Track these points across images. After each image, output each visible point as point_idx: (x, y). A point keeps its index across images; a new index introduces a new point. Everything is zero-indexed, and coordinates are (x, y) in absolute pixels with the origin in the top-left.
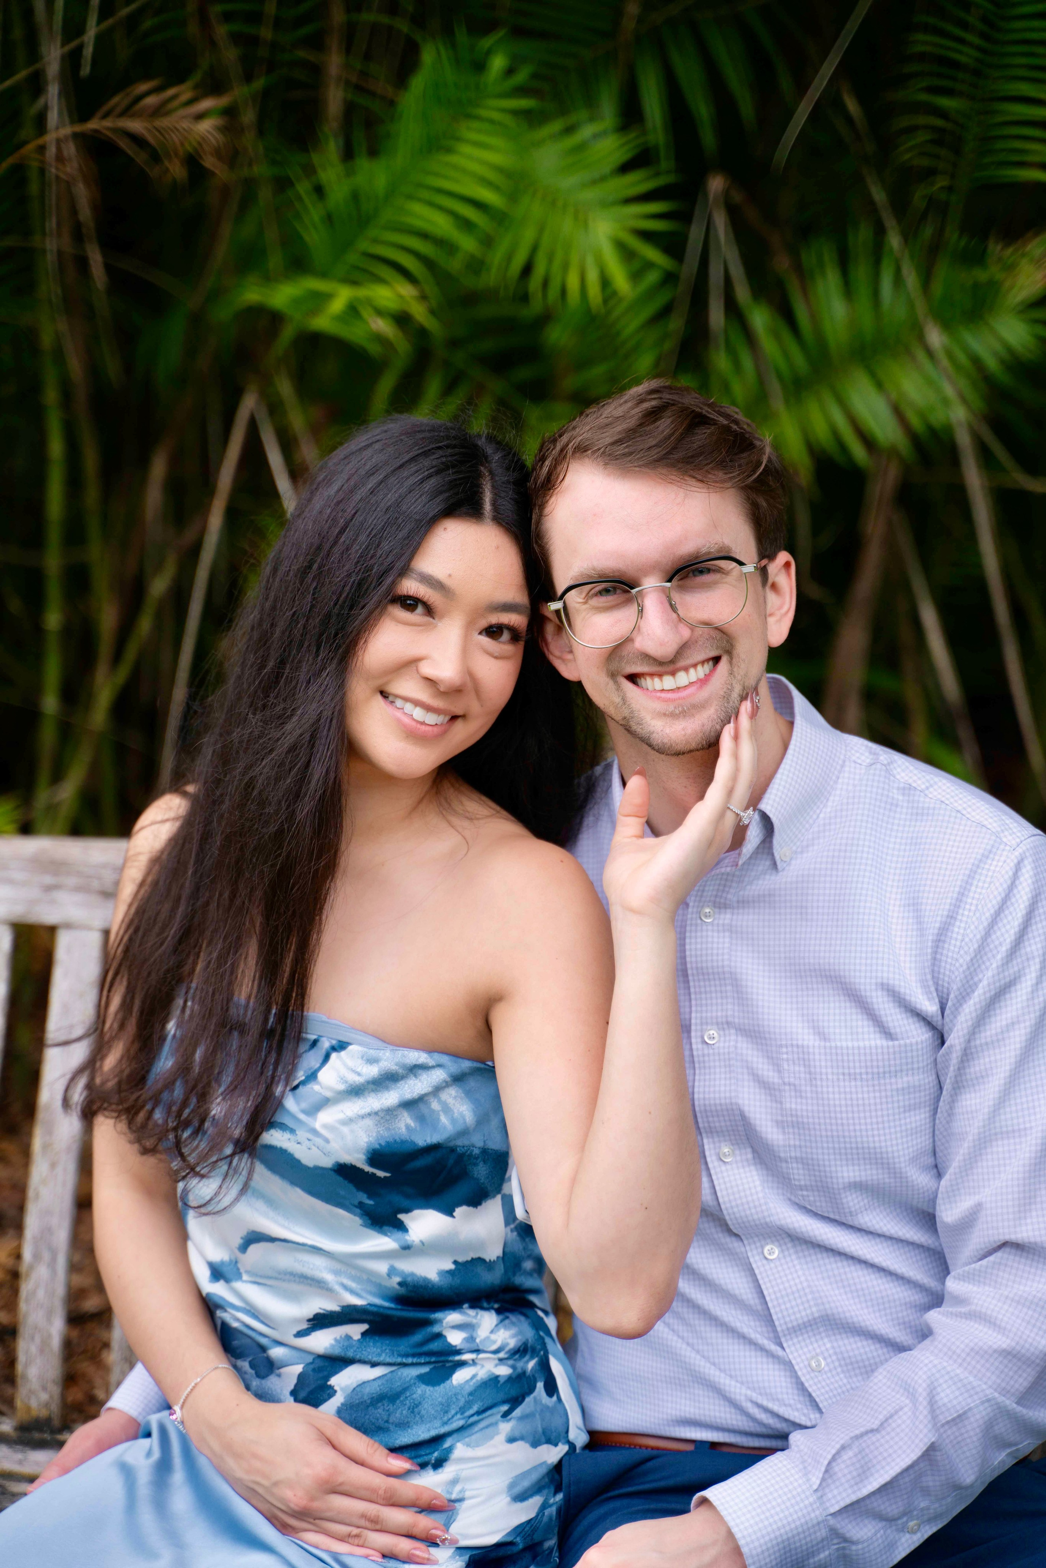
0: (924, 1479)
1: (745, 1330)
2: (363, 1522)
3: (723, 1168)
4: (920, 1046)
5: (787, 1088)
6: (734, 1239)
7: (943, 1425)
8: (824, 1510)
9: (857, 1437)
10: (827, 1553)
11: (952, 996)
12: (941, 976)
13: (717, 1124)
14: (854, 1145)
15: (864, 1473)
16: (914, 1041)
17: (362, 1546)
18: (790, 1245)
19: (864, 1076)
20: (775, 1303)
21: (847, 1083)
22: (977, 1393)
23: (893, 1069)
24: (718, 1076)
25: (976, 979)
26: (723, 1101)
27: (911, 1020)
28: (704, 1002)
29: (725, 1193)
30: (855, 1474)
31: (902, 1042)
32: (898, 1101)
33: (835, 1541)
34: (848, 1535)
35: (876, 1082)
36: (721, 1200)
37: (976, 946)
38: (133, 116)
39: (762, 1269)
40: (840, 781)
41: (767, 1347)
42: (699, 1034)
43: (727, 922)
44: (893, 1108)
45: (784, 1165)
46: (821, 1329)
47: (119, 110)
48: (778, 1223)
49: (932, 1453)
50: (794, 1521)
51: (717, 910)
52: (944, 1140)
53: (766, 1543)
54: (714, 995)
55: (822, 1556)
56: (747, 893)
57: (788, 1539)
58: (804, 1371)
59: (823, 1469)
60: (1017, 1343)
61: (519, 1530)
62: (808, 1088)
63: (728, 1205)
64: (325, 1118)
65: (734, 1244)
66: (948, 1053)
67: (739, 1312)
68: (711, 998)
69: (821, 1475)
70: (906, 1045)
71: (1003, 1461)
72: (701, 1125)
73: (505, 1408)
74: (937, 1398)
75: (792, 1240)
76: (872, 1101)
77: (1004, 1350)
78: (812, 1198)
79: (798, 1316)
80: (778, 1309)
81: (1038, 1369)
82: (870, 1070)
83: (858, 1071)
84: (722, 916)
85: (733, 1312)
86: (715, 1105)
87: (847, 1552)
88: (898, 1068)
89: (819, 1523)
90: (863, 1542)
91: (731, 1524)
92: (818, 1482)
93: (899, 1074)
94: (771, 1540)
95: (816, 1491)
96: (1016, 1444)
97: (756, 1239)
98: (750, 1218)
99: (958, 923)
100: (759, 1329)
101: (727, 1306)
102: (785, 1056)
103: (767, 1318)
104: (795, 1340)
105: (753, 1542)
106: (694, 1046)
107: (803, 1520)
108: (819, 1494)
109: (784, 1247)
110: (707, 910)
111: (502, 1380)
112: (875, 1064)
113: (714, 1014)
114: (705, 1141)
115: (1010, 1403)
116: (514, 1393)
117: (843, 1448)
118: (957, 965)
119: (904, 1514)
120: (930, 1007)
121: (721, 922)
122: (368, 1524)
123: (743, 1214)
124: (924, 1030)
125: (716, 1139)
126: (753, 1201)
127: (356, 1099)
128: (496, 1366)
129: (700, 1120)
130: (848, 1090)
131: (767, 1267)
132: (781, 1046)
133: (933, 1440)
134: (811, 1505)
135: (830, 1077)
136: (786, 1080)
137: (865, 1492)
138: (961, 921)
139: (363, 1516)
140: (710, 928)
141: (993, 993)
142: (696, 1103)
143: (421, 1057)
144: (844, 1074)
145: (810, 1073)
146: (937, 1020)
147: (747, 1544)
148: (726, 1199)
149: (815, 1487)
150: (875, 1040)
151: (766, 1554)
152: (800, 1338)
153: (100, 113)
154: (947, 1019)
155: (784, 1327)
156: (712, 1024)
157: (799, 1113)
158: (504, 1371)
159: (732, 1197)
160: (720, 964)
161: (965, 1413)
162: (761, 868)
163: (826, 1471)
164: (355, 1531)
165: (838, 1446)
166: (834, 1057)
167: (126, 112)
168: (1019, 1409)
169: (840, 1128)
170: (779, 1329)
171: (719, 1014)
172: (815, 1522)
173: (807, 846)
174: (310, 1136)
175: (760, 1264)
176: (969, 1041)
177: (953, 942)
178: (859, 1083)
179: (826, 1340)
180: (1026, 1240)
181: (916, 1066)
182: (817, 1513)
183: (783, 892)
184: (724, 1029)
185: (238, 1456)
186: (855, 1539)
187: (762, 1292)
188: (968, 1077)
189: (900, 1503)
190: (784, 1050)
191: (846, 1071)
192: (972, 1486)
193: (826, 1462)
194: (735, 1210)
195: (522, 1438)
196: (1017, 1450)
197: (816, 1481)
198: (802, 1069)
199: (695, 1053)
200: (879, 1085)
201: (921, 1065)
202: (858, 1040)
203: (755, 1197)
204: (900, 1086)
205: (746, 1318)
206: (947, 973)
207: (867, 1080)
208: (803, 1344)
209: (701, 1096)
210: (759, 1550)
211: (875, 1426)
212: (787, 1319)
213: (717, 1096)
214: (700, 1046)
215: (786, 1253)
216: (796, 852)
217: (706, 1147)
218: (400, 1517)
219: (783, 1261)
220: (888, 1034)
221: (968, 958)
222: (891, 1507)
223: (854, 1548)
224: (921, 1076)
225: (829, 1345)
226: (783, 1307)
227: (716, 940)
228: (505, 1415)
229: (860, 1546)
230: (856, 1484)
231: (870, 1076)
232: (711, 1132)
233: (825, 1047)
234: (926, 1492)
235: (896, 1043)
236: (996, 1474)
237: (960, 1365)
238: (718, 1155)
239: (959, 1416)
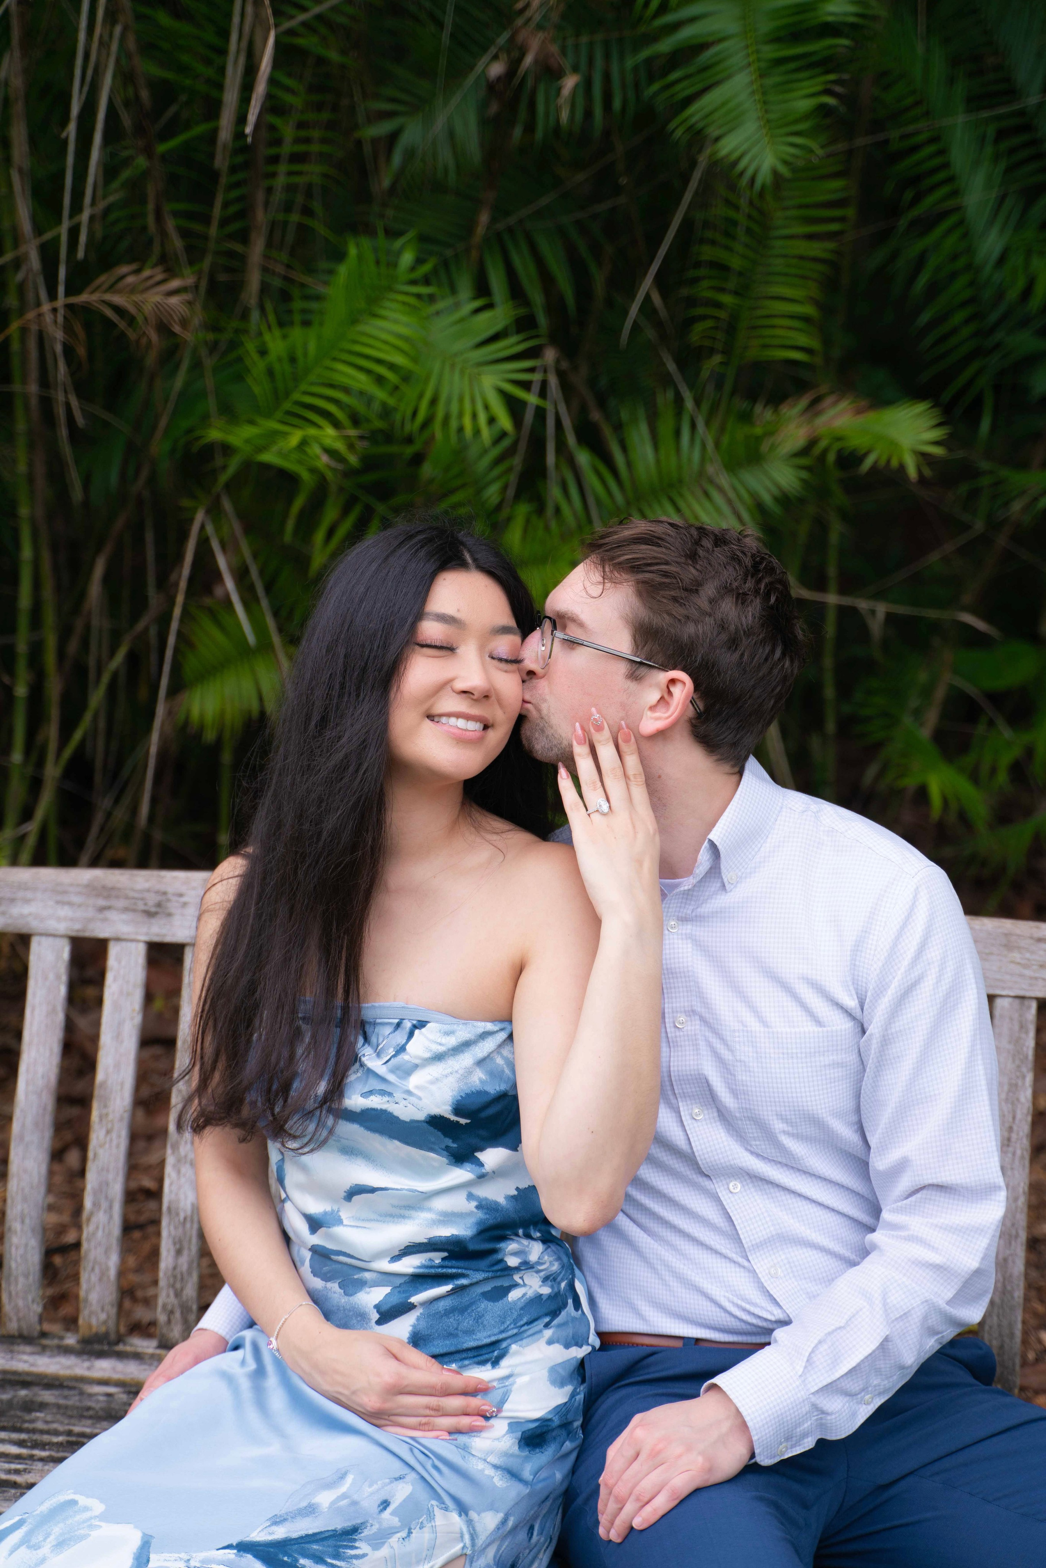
0: (877, 1363)
1: (718, 1247)
2: (428, 1412)
3: (695, 1125)
4: (843, 1033)
5: (739, 1064)
6: (705, 1179)
7: (893, 1322)
8: (807, 1390)
9: (830, 1334)
10: (809, 1423)
11: (869, 994)
12: (860, 978)
13: (689, 1090)
14: (792, 1108)
15: (835, 1362)
16: (839, 1028)
17: (432, 1430)
18: (749, 1181)
19: (799, 1055)
20: (742, 1226)
21: (786, 1061)
22: (918, 1296)
23: (822, 1049)
24: (688, 1053)
25: (887, 980)
26: (692, 1073)
27: (836, 1012)
28: (674, 995)
29: (697, 1143)
30: (829, 1362)
31: (829, 1029)
32: (826, 1074)
33: (815, 1413)
34: (825, 1408)
35: (808, 1060)
36: (695, 1149)
37: (886, 954)
38: (119, 292)
39: (729, 1201)
40: (778, 822)
41: (736, 1259)
42: (671, 1020)
43: (688, 931)
44: (822, 1080)
45: (740, 1122)
46: (778, 1244)
47: (106, 285)
48: (740, 1165)
49: (885, 1343)
50: (785, 1400)
51: (680, 923)
52: (867, 1106)
53: (765, 1418)
54: (681, 989)
55: (806, 1425)
56: (702, 910)
57: (782, 1414)
58: (766, 1278)
59: (805, 1359)
60: (948, 1260)
61: (558, 1409)
62: (755, 1065)
63: (701, 1153)
64: (415, 1081)
65: (706, 1183)
66: (870, 1040)
67: (712, 1233)
68: (679, 992)
69: (804, 1364)
70: (832, 1031)
71: (932, 1346)
72: (676, 1092)
73: (547, 1319)
74: (888, 1301)
75: (751, 1178)
76: (805, 1075)
77: (938, 1265)
78: (763, 1147)
79: (760, 1234)
80: (744, 1230)
81: (963, 1279)
82: (803, 1050)
83: (794, 1051)
84: (684, 927)
85: (708, 1233)
86: (687, 1075)
87: (824, 1421)
88: (826, 1049)
89: (804, 1401)
90: (836, 1413)
91: (738, 1405)
92: (802, 1370)
93: (826, 1054)
94: (769, 1416)
95: (800, 1376)
96: (942, 1333)
97: (722, 1178)
98: (718, 1162)
99: (871, 937)
100: (728, 1246)
101: (702, 1229)
102: (737, 1039)
103: (735, 1237)
104: (758, 1254)
105: (756, 1417)
106: (668, 1030)
107: (792, 1399)
108: (803, 1378)
109: (744, 1183)
110: (673, 923)
111: (544, 1298)
112: (808, 1045)
113: (682, 1004)
114: (680, 1104)
115: (942, 1304)
116: (553, 1307)
117: (820, 1342)
118: (872, 969)
119: (863, 1390)
120: (851, 1003)
121: (684, 932)
122: (432, 1413)
123: (712, 1159)
124: (846, 1019)
125: (689, 1102)
126: (720, 1148)
127: (438, 1063)
128: (540, 1287)
129: (675, 1087)
130: (786, 1066)
131: (733, 1199)
132: (734, 1031)
133: (888, 1333)
134: (798, 1387)
135: (772, 1055)
136: (738, 1058)
137: (838, 1375)
138: (874, 935)
139: (428, 1407)
140: (675, 936)
141: (903, 991)
142: (672, 1074)
143: (490, 1026)
144: (783, 1054)
145: (757, 1053)
146: (857, 1012)
147: (752, 1420)
148: (699, 1148)
149: (800, 1373)
150: (810, 1028)
151: (766, 1427)
152: (762, 1252)
153: (89, 289)
154: (865, 1012)
155: (750, 1244)
156: (681, 1012)
157: (749, 1084)
158: (546, 1291)
159: (703, 1146)
160: (685, 965)
161: (909, 1311)
162: (713, 889)
163: (808, 1361)
164: (424, 1420)
165: (816, 1342)
166: (776, 1040)
167: (111, 288)
168: (948, 1308)
169: (781, 1095)
170: (746, 1246)
171: (686, 1004)
172: (801, 1400)
173: (750, 873)
174: (406, 1096)
175: (726, 1197)
176: (886, 1030)
177: (868, 951)
178: (795, 1061)
179: (781, 1253)
180: (950, 1182)
181: (839, 1048)
182: (803, 1393)
183: (732, 910)
184: (690, 1016)
185: (323, 1373)
186: (830, 1411)
187: (730, 1217)
188: (887, 1057)
189: (861, 1383)
190: (737, 1034)
191: (785, 1051)
192: (911, 1366)
193: (807, 1354)
194: (706, 1156)
195: (558, 1342)
196: (943, 1337)
197: (800, 1370)
198: (751, 1049)
199: (669, 1035)
200: (811, 1062)
201: (844, 1047)
202: (794, 1027)
203: (722, 1145)
204: (827, 1063)
205: (717, 1237)
206: (865, 975)
207: (801, 1058)
208: (764, 1257)
209: (676, 1069)
210: (761, 1424)
211: (842, 1325)
212: (752, 1238)
213: (688, 1068)
214: (673, 1029)
215: (746, 1187)
216: (741, 877)
217: (681, 1109)
218: (456, 1402)
219: (744, 1194)
220: (819, 1022)
221: (880, 964)
222: (853, 1386)
223: (829, 1418)
224: (844, 1056)
225: (783, 1257)
226: (748, 1229)
227: (680, 946)
228: (547, 1326)
229: (833, 1417)
230: (831, 1369)
231: (804, 1055)
232: (685, 1097)
233: (769, 1033)
234: (878, 1371)
235: (825, 1029)
236: (927, 1356)
237: (905, 1275)
238: (691, 1115)
239: (905, 1314)
